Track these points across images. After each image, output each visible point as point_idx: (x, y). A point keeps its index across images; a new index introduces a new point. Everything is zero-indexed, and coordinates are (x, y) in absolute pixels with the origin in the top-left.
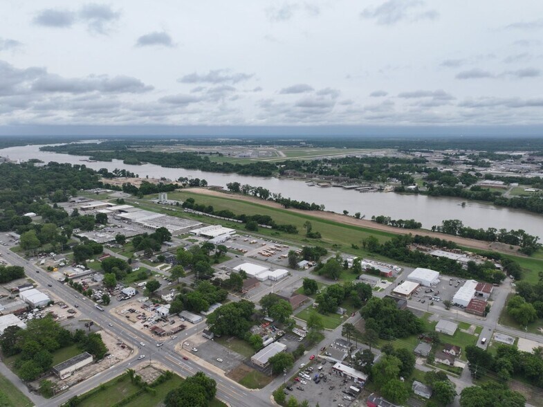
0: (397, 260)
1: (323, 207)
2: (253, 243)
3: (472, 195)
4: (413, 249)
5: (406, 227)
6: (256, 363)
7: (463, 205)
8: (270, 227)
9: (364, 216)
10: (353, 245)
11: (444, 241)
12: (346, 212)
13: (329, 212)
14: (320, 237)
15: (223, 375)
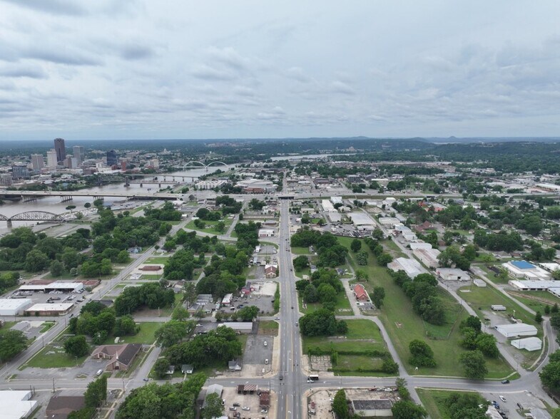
15: (279, 336)
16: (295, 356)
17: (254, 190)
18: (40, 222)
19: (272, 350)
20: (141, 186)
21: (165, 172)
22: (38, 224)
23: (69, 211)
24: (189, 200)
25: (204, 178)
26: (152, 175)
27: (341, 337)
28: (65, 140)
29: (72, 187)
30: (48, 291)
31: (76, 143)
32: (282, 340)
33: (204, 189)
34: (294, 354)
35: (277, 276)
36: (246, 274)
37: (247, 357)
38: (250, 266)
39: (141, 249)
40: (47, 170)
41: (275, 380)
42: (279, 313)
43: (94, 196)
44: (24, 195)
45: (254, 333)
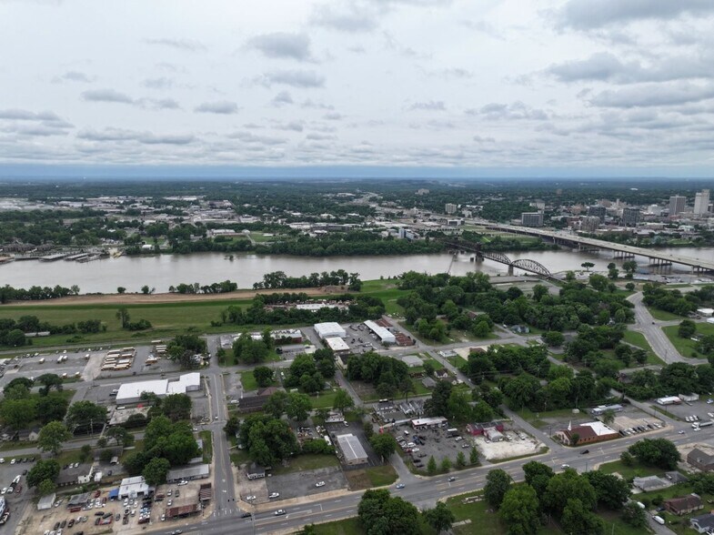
0: (281, 324)
1: (76, 288)
2: (63, 360)
3: (228, 247)
4: (270, 309)
5: (222, 292)
6: (357, 462)
7: (231, 259)
8: (47, 333)
9: (153, 290)
10: (213, 323)
11: (294, 294)
12: (121, 290)
13: (90, 294)
14: (149, 326)
15: (351, 493)
16: (300, 520)
22: (525, 275)
30: (373, 331)
32: (341, 497)
34: (301, 518)
35: (571, 445)
36: (541, 417)
37: (283, 478)
38: (576, 411)
39: (527, 330)
40: (680, 217)
41: (233, 512)
42: (427, 478)
43: (651, 257)
44: (582, 244)
45: (346, 467)
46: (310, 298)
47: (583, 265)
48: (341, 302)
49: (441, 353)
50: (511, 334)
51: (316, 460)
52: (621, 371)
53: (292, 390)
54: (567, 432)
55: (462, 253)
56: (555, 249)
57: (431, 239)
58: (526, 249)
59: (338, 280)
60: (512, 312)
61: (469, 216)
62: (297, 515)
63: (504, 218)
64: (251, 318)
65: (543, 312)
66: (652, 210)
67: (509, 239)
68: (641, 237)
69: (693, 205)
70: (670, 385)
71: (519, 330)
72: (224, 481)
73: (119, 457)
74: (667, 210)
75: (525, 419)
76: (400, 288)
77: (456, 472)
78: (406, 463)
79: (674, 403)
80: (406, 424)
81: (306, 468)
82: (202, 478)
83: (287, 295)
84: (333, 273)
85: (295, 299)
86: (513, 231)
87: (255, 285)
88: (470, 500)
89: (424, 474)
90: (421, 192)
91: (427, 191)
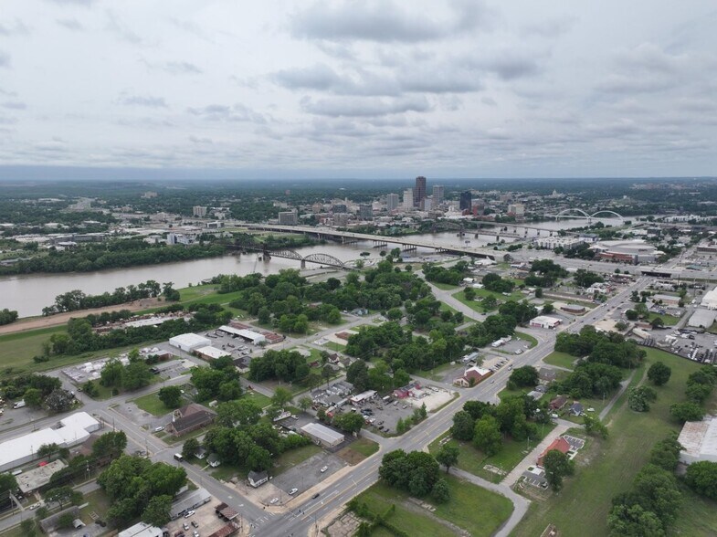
6: (338, 443)
15: (354, 467)
16: (336, 501)
17: (614, 256)
18: (324, 266)
19: (320, 481)
20: (477, 236)
21: (528, 222)
22: (321, 267)
23: (363, 258)
24: (503, 260)
25: (562, 233)
26: (503, 224)
27: (425, 506)
28: (427, 178)
29: (399, 232)
30: (236, 336)
31: (439, 182)
32: (350, 473)
33: (546, 248)
34: (336, 499)
35: (470, 387)
36: (435, 373)
37: (284, 476)
38: (453, 363)
39: (366, 312)
40: (397, 211)
41: (270, 518)
42: (399, 438)
43: (404, 244)
44: (344, 237)
45: (332, 450)
46: (133, 315)
47: (361, 255)
48: (170, 313)
49: (316, 342)
50: (355, 317)
51: (300, 452)
52: (457, 329)
53: (211, 404)
54: (464, 378)
55: (244, 253)
56: (323, 243)
57: (206, 243)
58: (300, 245)
59: (147, 292)
60: (349, 299)
61: (223, 218)
62: (330, 498)
63: (258, 218)
64: (85, 345)
65: (372, 295)
66: (376, 206)
67: (280, 238)
68: (382, 228)
69: (402, 201)
70: (493, 333)
71: (360, 312)
72: (230, 497)
73: (80, 518)
74: (386, 206)
75: (425, 377)
76: (220, 293)
77: (416, 427)
78: (372, 432)
79: (502, 344)
80: (346, 403)
81: (298, 462)
82: (205, 503)
83: (106, 314)
84: (142, 286)
85: (115, 318)
86: (278, 230)
87: (46, 310)
88: (443, 442)
89: (396, 435)
90: (148, 195)
91: (155, 194)
